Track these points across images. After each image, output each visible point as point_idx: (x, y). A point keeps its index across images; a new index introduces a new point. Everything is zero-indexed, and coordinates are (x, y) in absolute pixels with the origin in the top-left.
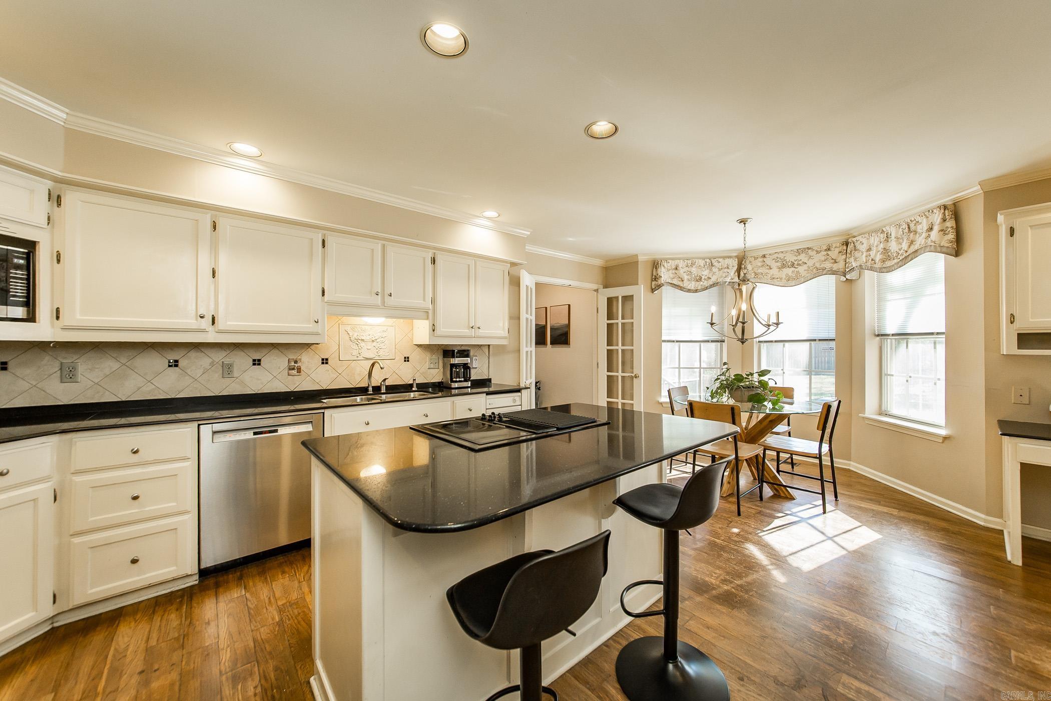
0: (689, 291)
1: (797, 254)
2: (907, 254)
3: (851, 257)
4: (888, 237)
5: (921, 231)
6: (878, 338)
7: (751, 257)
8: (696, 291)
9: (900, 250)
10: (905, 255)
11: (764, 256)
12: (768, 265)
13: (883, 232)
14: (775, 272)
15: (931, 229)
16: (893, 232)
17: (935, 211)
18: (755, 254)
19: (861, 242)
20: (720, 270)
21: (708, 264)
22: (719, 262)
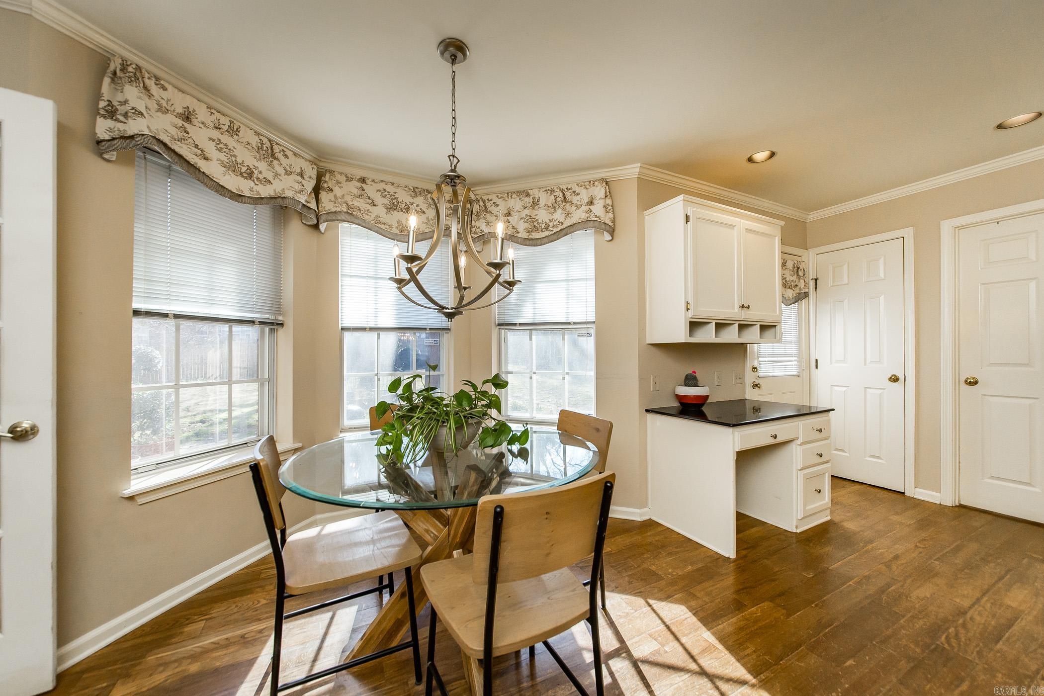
0: (221, 190)
1: (413, 194)
2: (564, 227)
3: (478, 219)
4: (535, 204)
5: (579, 203)
6: (498, 327)
7: (341, 174)
8: (238, 197)
9: (551, 221)
10: (560, 227)
11: (363, 180)
12: (369, 198)
13: (528, 195)
14: (379, 211)
15: (591, 203)
16: (545, 199)
17: (596, 183)
18: (350, 171)
19: (494, 203)
20: (288, 173)
21: (265, 148)
22: (287, 157)
